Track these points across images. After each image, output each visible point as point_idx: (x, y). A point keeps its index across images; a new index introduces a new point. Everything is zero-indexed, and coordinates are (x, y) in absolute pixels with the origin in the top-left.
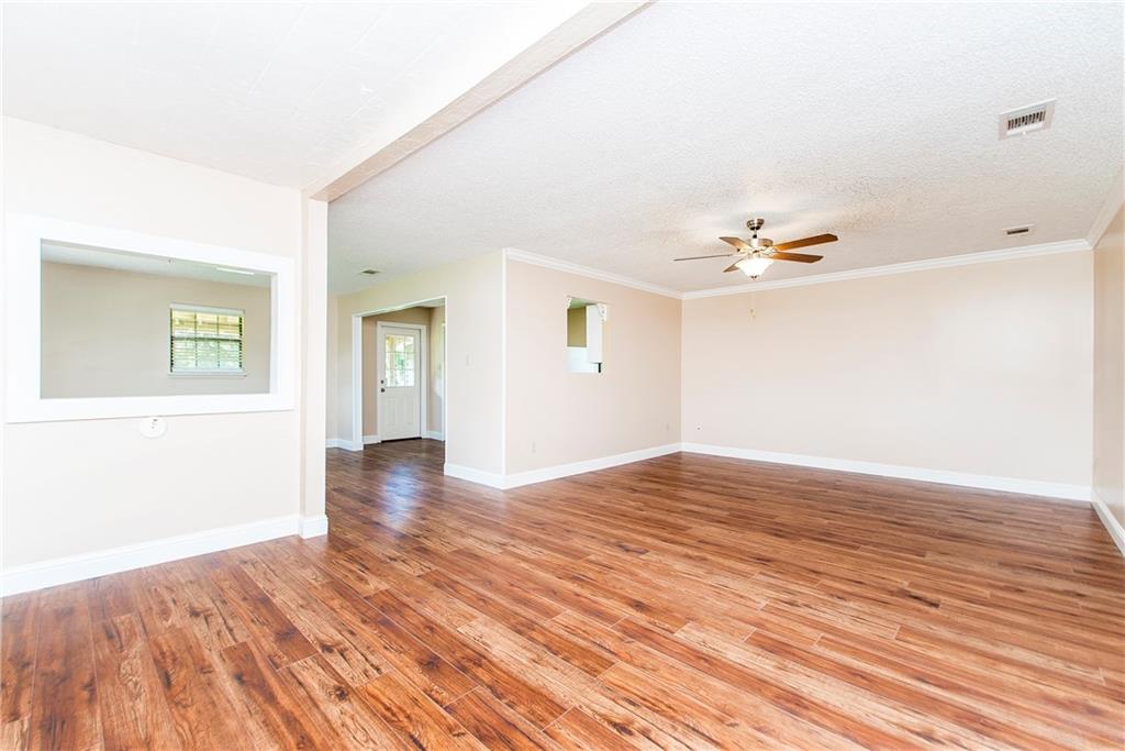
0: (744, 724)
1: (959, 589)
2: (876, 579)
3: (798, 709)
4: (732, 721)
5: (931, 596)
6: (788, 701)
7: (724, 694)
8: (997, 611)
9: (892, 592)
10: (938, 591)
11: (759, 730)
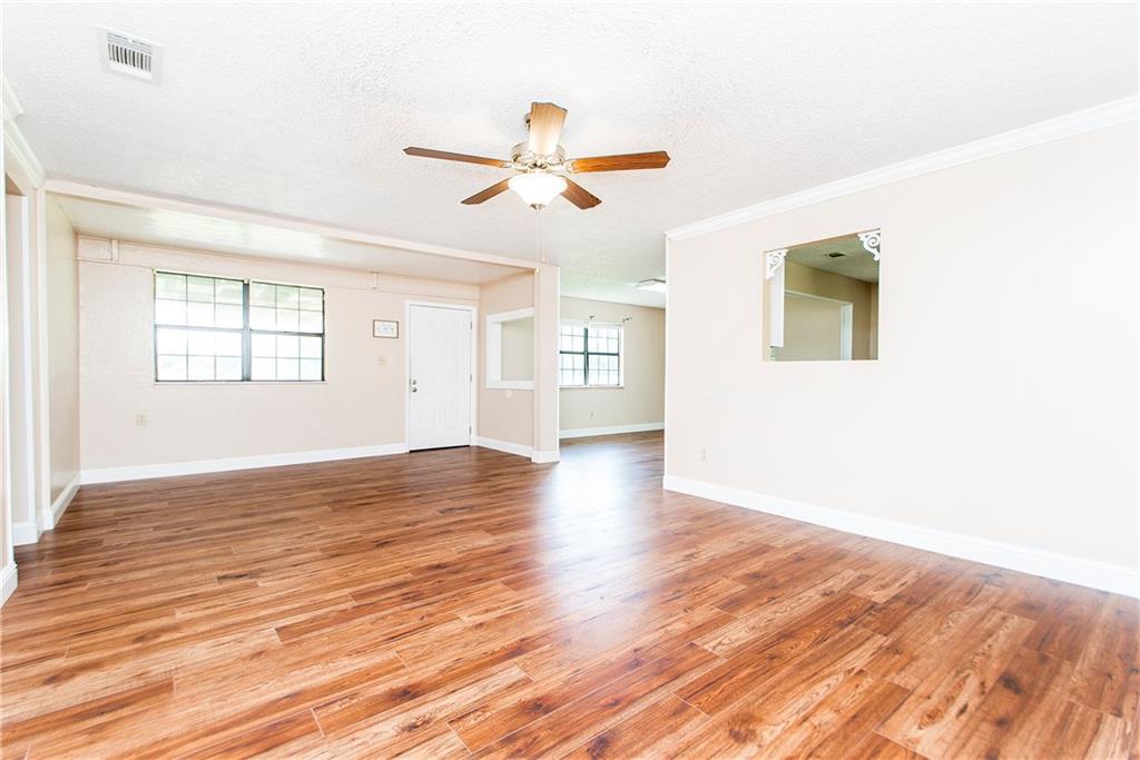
1: (208, 604)
2: (289, 574)
5: (229, 584)
8: (166, 598)
9: (263, 571)
10: (226, 591)
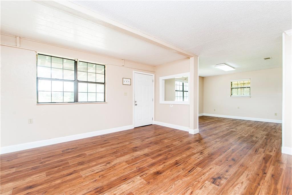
0: (99, 178)
3: (97, 190)
4: (101, 177)
6: (100, 190)
7: (110, 178)
11: (96, 180)
